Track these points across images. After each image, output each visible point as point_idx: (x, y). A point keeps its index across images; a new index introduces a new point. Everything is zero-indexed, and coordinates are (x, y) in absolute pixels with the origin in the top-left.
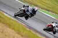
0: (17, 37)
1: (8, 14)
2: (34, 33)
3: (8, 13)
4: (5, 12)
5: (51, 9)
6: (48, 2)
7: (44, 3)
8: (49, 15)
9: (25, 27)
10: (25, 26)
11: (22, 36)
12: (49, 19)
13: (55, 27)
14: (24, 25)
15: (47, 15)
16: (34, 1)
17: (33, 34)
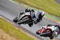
5: (40, 7)
9: (13, 26)
11: (11, 35)
13: (55, 31)
17: (23, 33)
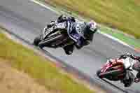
0: (36, 91)
1: (14, 34)
2: (77, 81)
3: (14, 31)
4: (6, 30)
6: (111, 5)
7: (100, 8)
8: (113, 38)
10: (56, 65)
12: (113, 47)
14: (53, 62)
15: (107, 37)
16: (78, 3)
